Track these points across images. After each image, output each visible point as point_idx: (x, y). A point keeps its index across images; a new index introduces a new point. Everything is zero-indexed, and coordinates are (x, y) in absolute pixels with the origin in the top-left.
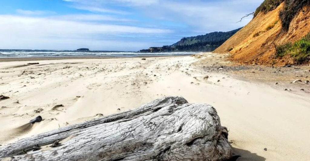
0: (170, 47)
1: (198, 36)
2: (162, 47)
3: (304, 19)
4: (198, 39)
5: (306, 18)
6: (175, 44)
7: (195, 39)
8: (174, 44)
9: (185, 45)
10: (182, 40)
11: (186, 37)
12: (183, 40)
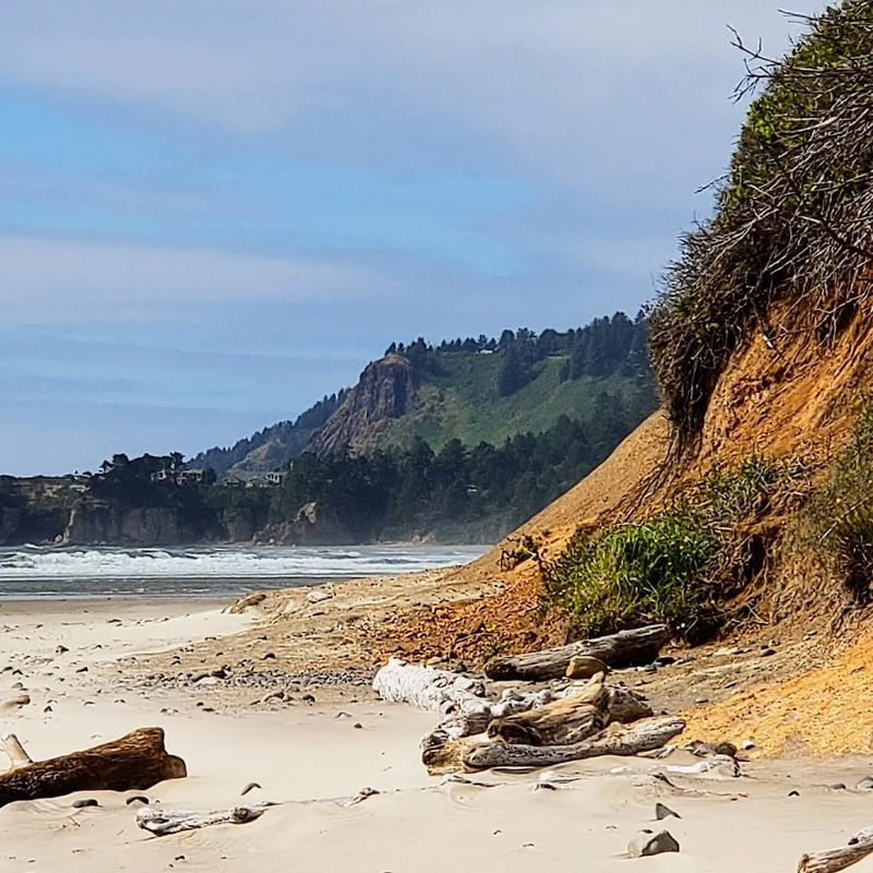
0: (210, 476)
1: (599, 325)
2: (92, 480)
3: (772, 379)
4: (600, 371)
5: (780, 376)
6: (285, 429)
7: (557, 360)
8: (259, 439)
9: (424, 450)
10: (372, 373)
11: (434, 341)
12: (398, 374)
